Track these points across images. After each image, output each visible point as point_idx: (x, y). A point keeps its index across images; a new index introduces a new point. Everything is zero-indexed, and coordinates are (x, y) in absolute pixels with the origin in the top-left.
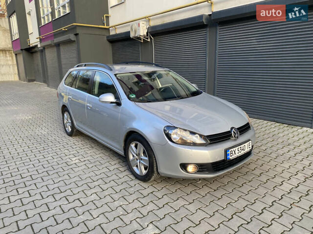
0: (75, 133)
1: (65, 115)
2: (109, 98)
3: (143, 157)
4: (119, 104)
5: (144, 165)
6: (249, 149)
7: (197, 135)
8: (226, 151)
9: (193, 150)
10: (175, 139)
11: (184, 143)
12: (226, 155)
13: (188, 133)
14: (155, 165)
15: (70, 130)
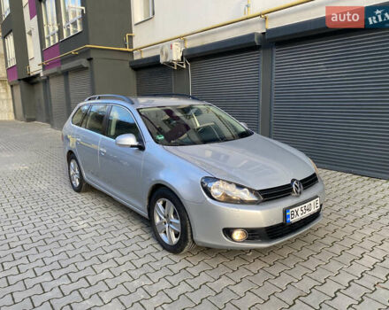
0: (84, 187)
1: (72, 163)
2: (129, 140)
3: (173, 219)
4: (141, 148)
5: (175, 231)
6: (316, 209)
7: (245, 189)
8: (285, 211)
9: (241, 210)
10: (216, 195)
11: (229, 200)
12: (285, 216)
13: (234, 186)
14: (189, 231)
15: (78, 183)
